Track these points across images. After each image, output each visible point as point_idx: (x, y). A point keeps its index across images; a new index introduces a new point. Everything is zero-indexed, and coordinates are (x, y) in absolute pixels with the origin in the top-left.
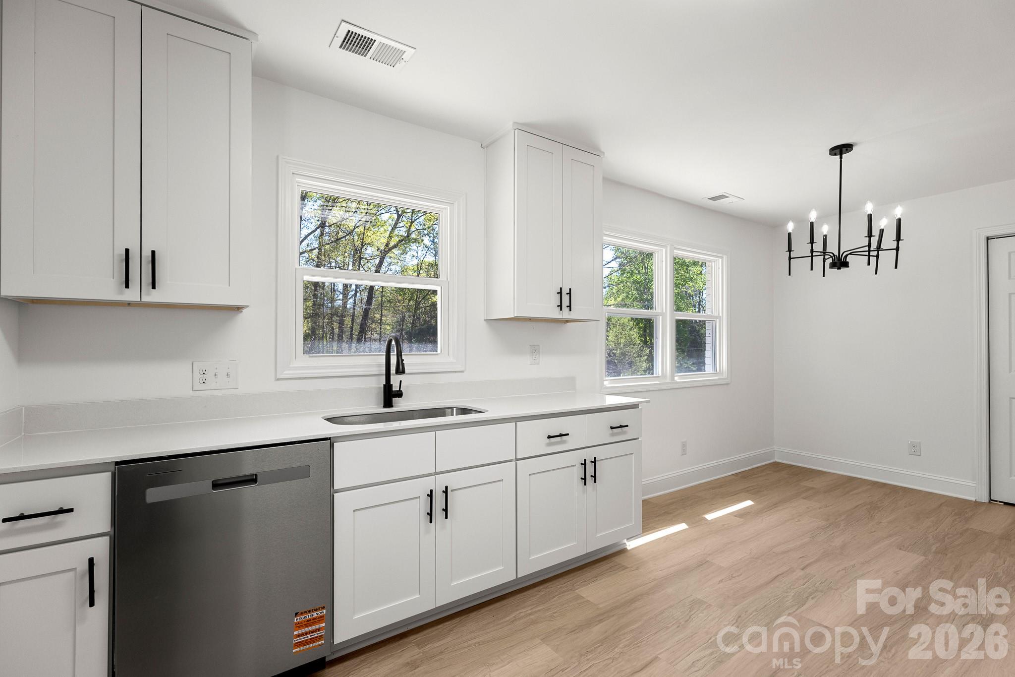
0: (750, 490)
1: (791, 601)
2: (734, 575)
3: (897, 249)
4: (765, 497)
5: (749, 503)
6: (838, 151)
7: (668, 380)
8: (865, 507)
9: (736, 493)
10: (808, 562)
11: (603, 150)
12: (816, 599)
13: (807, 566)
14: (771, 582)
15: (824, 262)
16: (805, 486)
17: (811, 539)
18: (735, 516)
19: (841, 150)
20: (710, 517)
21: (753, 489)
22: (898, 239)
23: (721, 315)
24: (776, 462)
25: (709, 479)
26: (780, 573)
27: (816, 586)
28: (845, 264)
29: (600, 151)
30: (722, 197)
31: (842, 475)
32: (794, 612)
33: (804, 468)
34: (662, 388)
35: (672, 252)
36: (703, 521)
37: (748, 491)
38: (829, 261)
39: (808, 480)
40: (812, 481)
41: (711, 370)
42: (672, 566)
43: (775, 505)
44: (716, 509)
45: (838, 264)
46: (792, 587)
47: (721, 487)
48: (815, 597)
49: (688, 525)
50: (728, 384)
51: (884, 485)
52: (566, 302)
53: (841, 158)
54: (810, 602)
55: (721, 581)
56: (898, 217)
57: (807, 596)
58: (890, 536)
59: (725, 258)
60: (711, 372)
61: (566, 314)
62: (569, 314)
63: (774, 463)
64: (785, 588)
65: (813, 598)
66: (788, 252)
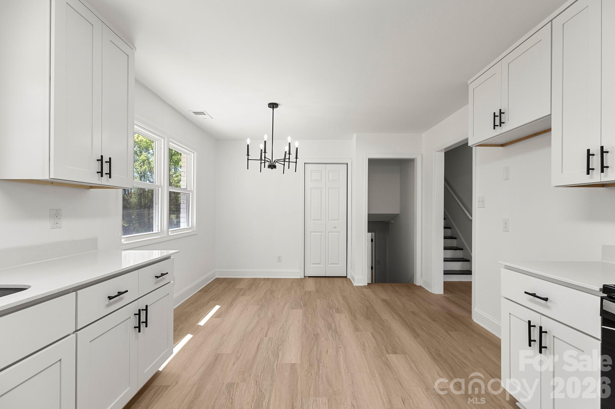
0: (214, 298)
1: (272, 358)
2: (238, 357)
3: (296, 162)
4: (223, 301)
5: (217, 307)
6: (272, 106)
7: (165, 235)
8: (268, 293)
9: (208, 302)
10: (265, 331)
11: (136, 45)
12: (281, 351)
13: (266, 333)
14: (257, 351)
15: (261, 164)
16: (238, 289)
17: (259, 318)
18: (216, 317)
19: (273, 106)
20: (202, 323)
21: (215, 297)
22: (296, 158)
23: (192, 190)
24: (216, 278)
25: (187, 298)
26: (258, 344)
27: (277, 343)
28: (275, 167)
29: (133, 45)
30: (202, 113)
31: (250, 278)
32: (278, 363)
33: (232, 278)
34: (161, 241)
35: (168, 144)
36: (200, 328)
37: (213, 300)
38: (267, 164)
39: (237, 285)
40: (240, 285)
41: (186, 226)
42: (200, 368)
43: (231, 304)
44: (201, 317)
45: (272, 166)
46: (268, 349)
47: (196, 301)
48: (280, 349)
49: (192, 335)
50: (196, 234)
51: (268, 279)
52: (106, 170)
53: (273, 110)
54: (280, 354)
55: (234, 364)
56: (296, 147)
57: (277, 350)
58: (285, 304)
59: (195, 153)
60: (186, 227)
61: (105, 181)
62: (108, 181)
63: (215, 279)
64: (266, 351)
65: (280, 350)
66: (247, 156)
